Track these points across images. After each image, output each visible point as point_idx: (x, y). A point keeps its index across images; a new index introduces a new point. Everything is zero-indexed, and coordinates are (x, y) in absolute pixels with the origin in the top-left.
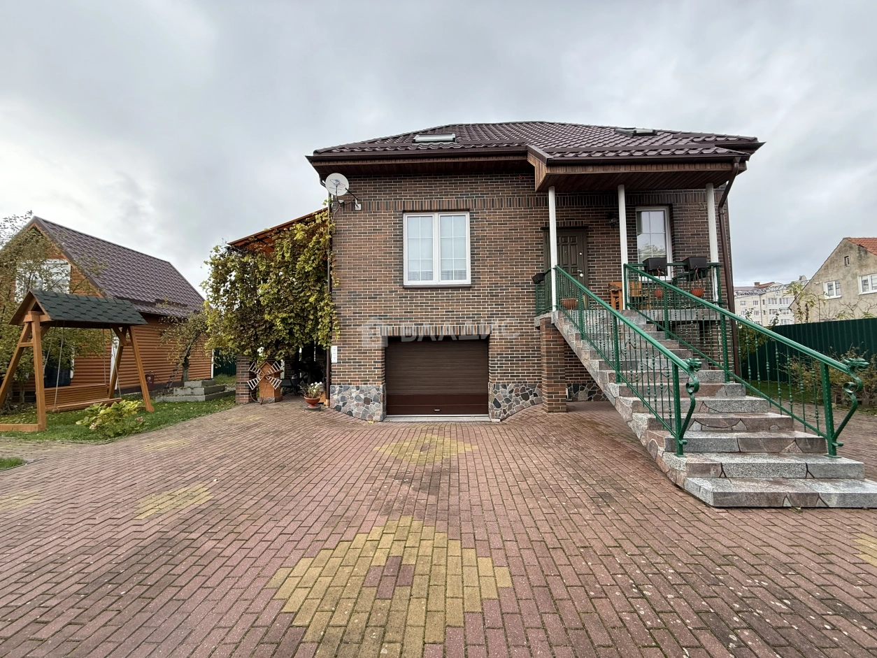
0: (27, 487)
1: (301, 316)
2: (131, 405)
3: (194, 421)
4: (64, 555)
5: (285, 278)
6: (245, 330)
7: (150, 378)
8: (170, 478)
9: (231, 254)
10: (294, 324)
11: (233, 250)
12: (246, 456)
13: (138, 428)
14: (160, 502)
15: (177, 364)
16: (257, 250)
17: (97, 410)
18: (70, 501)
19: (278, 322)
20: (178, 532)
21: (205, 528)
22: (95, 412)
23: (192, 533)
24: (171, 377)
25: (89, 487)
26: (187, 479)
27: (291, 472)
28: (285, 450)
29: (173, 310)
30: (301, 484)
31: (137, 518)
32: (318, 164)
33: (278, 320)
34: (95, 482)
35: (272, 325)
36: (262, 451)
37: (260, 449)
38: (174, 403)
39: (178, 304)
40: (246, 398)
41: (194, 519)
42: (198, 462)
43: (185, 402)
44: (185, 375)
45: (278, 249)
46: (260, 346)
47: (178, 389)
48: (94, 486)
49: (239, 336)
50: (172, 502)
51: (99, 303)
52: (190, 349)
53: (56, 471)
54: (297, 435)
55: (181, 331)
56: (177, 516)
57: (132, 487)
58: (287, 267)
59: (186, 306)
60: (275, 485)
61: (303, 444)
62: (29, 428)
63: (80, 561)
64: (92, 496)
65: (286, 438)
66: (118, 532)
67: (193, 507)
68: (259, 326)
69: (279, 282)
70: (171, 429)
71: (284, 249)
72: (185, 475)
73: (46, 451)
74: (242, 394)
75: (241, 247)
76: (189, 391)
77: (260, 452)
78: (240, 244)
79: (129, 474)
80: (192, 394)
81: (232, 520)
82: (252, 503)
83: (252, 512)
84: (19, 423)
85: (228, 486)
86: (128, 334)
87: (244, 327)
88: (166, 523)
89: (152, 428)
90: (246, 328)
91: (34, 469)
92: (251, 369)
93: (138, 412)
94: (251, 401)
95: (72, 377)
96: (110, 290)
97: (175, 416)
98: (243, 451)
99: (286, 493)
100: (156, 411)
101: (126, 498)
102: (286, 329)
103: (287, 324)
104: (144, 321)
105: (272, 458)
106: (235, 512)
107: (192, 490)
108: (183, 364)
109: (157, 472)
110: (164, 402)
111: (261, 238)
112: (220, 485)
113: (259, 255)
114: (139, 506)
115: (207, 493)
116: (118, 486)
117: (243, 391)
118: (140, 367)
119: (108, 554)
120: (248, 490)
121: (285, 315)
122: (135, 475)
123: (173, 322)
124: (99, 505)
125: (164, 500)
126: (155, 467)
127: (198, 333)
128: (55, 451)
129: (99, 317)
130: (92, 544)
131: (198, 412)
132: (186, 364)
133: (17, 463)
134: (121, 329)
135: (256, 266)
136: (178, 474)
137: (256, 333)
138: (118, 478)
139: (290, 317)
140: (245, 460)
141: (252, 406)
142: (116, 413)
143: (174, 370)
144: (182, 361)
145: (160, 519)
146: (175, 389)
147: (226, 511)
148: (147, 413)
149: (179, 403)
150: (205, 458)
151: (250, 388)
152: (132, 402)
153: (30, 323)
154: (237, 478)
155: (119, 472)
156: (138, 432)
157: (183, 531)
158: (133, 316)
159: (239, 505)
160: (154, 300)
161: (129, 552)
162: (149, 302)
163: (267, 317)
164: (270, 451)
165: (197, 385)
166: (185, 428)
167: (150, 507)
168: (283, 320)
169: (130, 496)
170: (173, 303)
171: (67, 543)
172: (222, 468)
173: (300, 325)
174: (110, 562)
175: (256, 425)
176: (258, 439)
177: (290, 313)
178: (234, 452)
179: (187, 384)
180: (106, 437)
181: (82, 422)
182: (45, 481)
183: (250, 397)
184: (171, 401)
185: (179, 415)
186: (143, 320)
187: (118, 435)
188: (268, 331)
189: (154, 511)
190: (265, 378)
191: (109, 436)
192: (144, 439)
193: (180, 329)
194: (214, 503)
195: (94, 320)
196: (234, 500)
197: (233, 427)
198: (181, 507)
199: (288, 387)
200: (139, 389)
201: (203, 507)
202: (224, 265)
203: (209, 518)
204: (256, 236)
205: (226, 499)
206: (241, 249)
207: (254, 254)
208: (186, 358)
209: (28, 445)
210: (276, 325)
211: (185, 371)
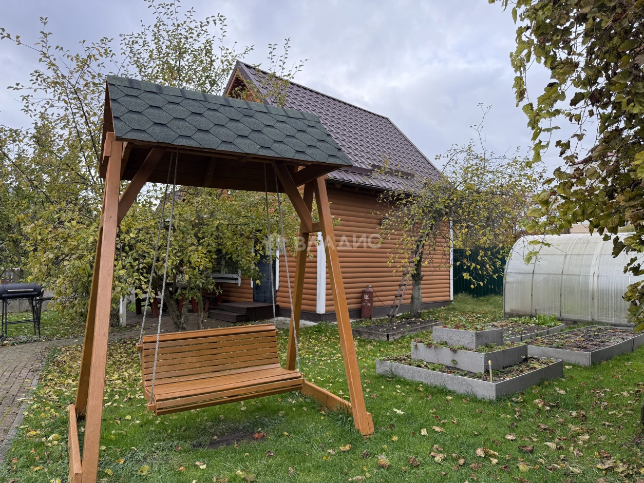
7: (367, 296)
15: (405, 274)
24: (396, 296)
29: (395, 182)
39: (401, 174)
44: (416, 296)
86: (314, 203)
95: (277, 288)
108: (413, 276)
132: (418, 276)
143: (401, 285)
144: (412, 270)
158: (319, 144)
160: (369, 167)
162: (364, 170)
208: (417, 265)
211: (417, 288)
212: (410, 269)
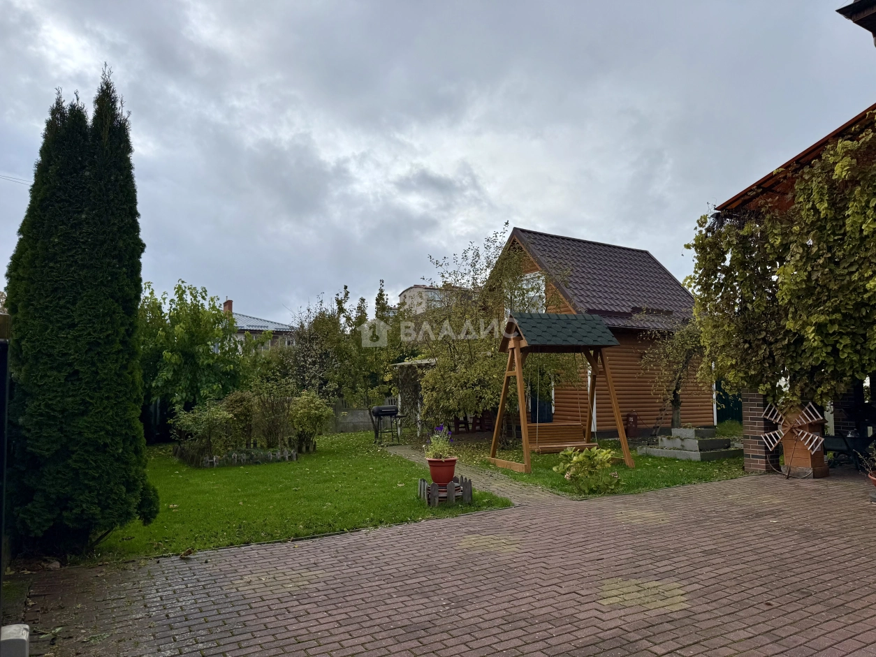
0: (512, 532)
1: (854, 318)
2: (605, 455)
3: (681, 490)
4: (533, 617)
5: (819, 250)
6: (754, 349)
7: (631, 419)
8: (641, 563)
9: (722, 225)
10: (841, 334)
11: (726, 217)
12: (747, 559)
13: (613, 487)
14: (625, 590)
15: (665, 400)
16: (763, 210)
17: (570, 455)
18: (543, 559)
19: (810, 333)
20: (640, 637)
21: (673, 645)
22: (568, 458)
23: (656, 645)
24: (657, 419)
25: (560, 549)
26: (662, 570)
27: (820, 608)
28: (815, 566)
29: (653, 321)
30: (835, 634)
31: (600, 601)
32: (861, 16)
33: (811, 329)
34: (566, 544)
35: (801, 339)
36: (773, 559)
37: (770, 554)
38: (660, 459)
39: (659, 311)
40: (761, 464)
41: (661, 628)
42: (677, 551)
43: (675, 459)
44: (675, 418)
45: (801, 199)
46: (779, 377)
47: (664, 439)
48: (564, 548)
49: (743, 360)
50: (639, 595)
51: (568, 321)
52: (680, 378)
53: (535, 521)
54: (845, 546)
55: (665, 352)
56: (642, 616)
57: (600, 562)
58: (822, 228)
59: (671, 312)
60: (787, 620)
61: (854, 564)
62: (518, 467)
63: (544, 628)
64: (561, 560)
65: (823, 546)
66: (580, 612)
67: (662, 611)
68: (777, 341)
69: (808, 257)
70: (650, 497)
71: (815, 196)
72: (658, 564)
73: (529, 496)
74: (753, 456)
75: (737, 210)
76: (678, 443)
77: (770, 560)
78: (734, 205)
79: (597, 545)
80: (683, 448)
81: (710, 650)
82: (743, 634)
83: (741, 649)
84: (512, 460)
85: (712, 597)
87: (750, 343)
88: (629, 619)
89: (629, 490)
90: (753, 345)
91: (518, 515)
92: (766, 414)
93: (612, 464)
94: (769, 471)
95: (553, 412)
96: (581, 302)
97: (658, 477)
98: (742, 550)
99: (805, 640)
100: (637, 467)
101: (592, 573)
102: (826, 345)
103: (828, 335)
104: (615, 341)
105: (789, 574)
106: (716, 640)
107: (664, 587)
108: (672, 402)
109: (627, 551)
110: (648, 456)
111: (768, 186)
112: (701, 593)
113: (768, 216)
114: (604, 587)
115: (683, 598)
116: (586, 556)
117: (754, 450)
118: (615, 404)
119: (569, 633)
120: (741, 614)
121: (822, 318)
122: (603, 547)
123: (655, 338)
124: (567, 572)
125: (631, 589)
126: (625, 543)
127: (689, 354)
128: (536, 498)
129: (569, 339)
130: (556, 614)
131: (688, 477)
132: (676, 402)
133: (506, 504)
134: (592, 352)
135: (764, 237)
136: (651, 561)
137: (771, 353)
138: (587, 547)
139: (832, 322)
140: (744, 566)
141: (770, 479)
142: (588, 462)
143: (661, 410)
144: (671, 397)
145: (622, 612)
146: (659, 438)
147: (703, 633)
148: (627, 468)
149: (666, 459)
150: (688, 547)
151: (766, 448)
152: (604, 451)
153: (513, 349)
154: (728, 590)
155: (589, 538)
156: (613, 493)
157: (646, 638)
159: (723, 632)
160: (630, 309)
161: (588, 639)
162: (625, 313)
163: (790, 325)
164: (788, 561)
165: (688, 435)
166: (668, 498)
167: (615, 592)
168: (820, 328)
169: (596, 572)
170: (653, 310)
171: (537, 604)
172: (708, 569)
173: (852, 335)
174: (569, 642)
175: (772, 513)
176: (771, 536)
177: (833, 312)
178: (728, 548)
179: (675, 431)
180: (581, 491)
181: (558, 468)
182: (526, 530)
183: (767, 462)
184: (656, 455)
185: (663, 477)
186: (614, 339)
187: (592, 491)
188: (792, 348)
189: (617, 599)
190: (791, 431)
191: (584, 491)
192: (619, 503)
193: (664, 349)
194: (690, 614)
195: (564, 343)
196: (718, 622)
197: (734, 509)
198: (648, 606)
199: (842, 452)
200: (615, 433)
201: (674, 616)
202: (714, 245)
203: (681, 634)
204: (759, 184)
205: (707, 616)
206: (736, 212)
207: (758, 216)
208: (674, 392)
209: (516, 486)
210: (808, 340)
211: (676, 412)
212: (669, 396)
